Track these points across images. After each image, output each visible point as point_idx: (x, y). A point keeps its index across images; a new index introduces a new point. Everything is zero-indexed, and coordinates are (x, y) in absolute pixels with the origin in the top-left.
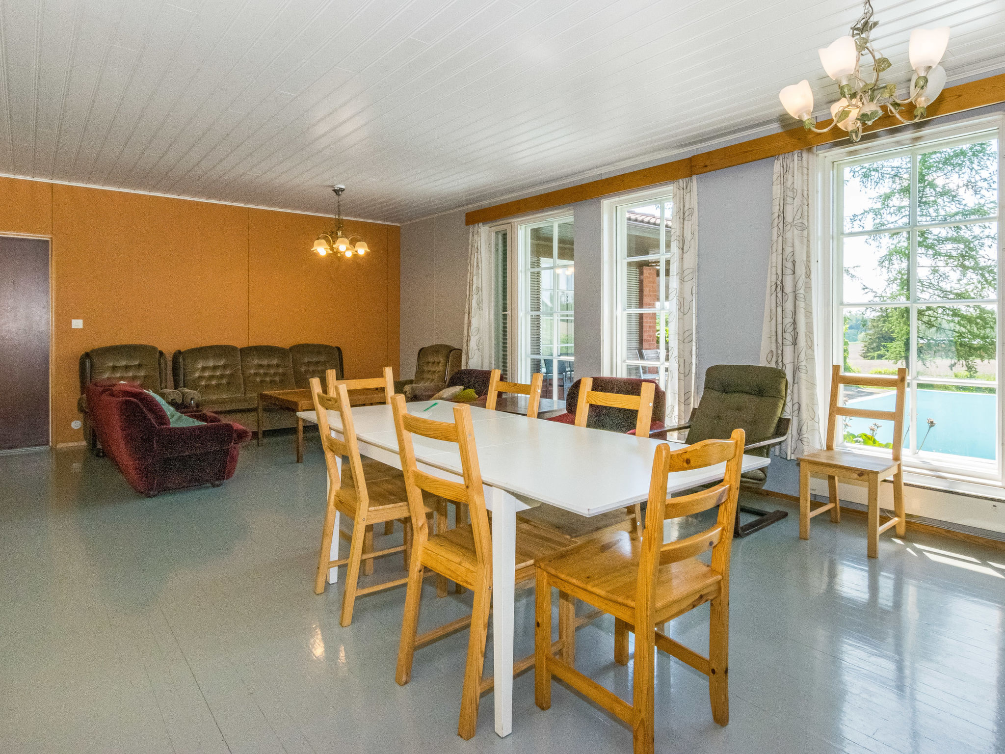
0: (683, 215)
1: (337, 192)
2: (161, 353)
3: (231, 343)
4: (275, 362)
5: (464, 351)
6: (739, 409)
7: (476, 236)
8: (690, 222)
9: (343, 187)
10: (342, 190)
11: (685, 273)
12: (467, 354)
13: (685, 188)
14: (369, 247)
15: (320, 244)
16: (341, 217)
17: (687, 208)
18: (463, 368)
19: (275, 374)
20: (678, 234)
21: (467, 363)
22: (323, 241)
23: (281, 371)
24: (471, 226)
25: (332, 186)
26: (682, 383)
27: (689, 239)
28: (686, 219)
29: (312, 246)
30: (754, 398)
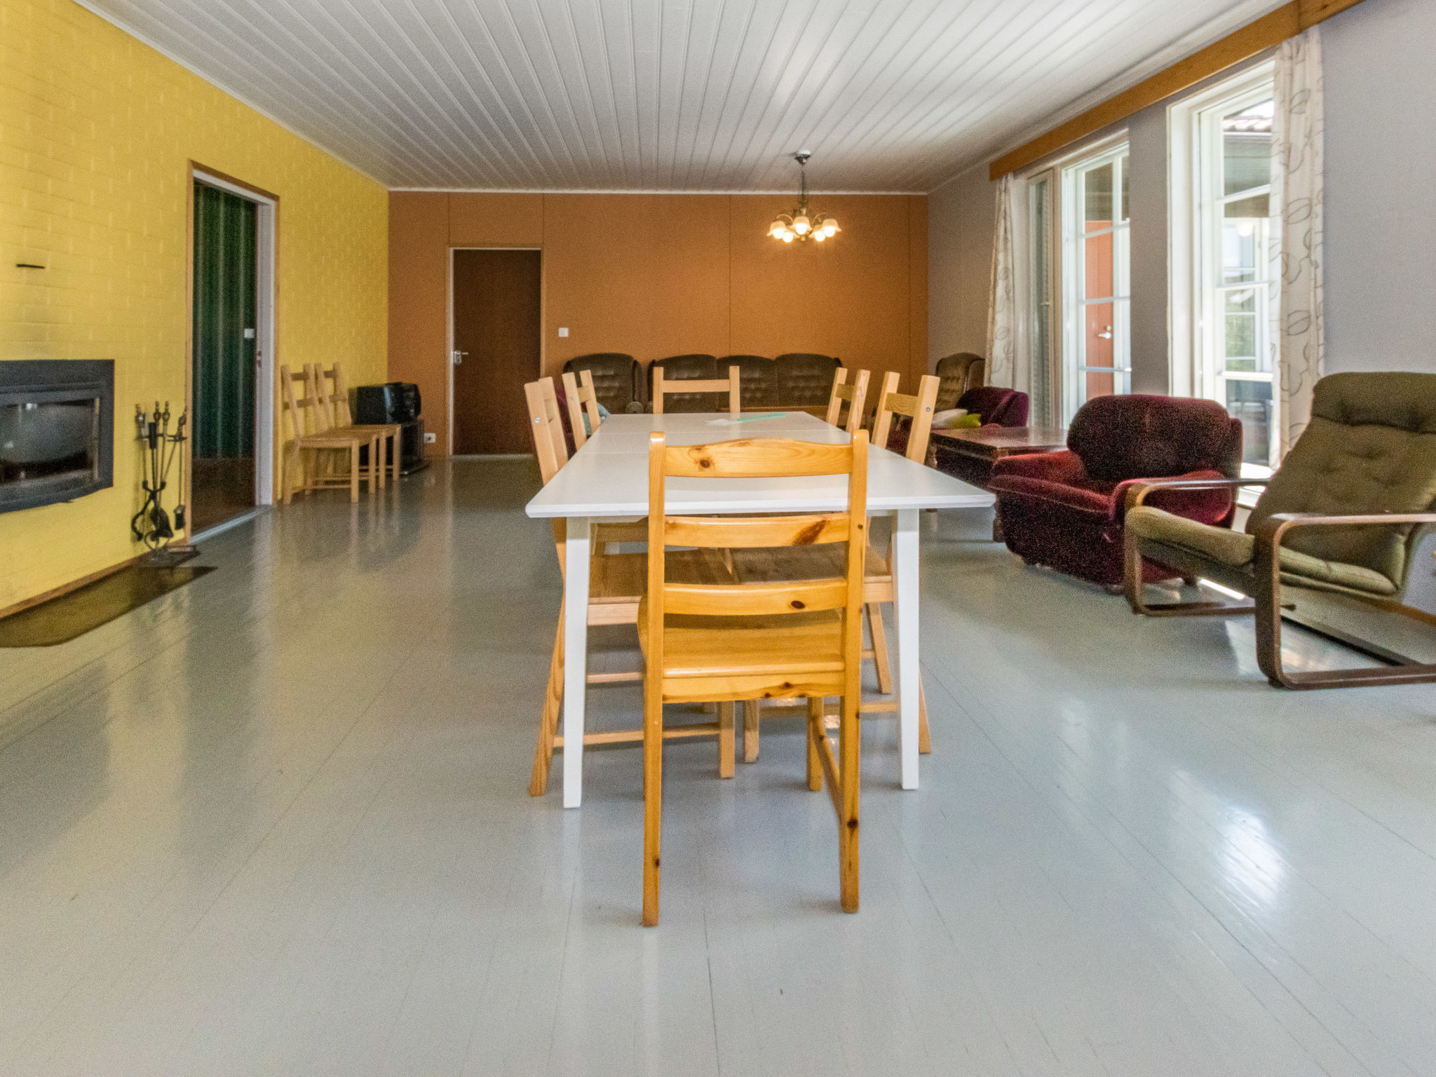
0: (1291, 104)
1: (800, 159)
2: (636, 363)
3: (711, 354)
4: (756, 375)
5: (987, 361)
6: (1370, 455)
7: (1003, 194)
8: (1303, 116)
9: (807, 152)
10: (807, 157)
11: (1292, 208)
12: (990, 366)
13: (1295, 55)
14: (840, 225)
15: (776, 227)
16: (806, 193)
17: (1297, 88)
18: (986, 385)
19: (758, 389)
20: (1282, 141)
21: (989, 379)
22: (781, 223)
23: (763, 386)
24: (998, 181)
25: (795, 154)
26: (1287, 405)
27: (1301, 145)
28: (1296, 110)
29: (768, 230)
30: (1404, 435)
